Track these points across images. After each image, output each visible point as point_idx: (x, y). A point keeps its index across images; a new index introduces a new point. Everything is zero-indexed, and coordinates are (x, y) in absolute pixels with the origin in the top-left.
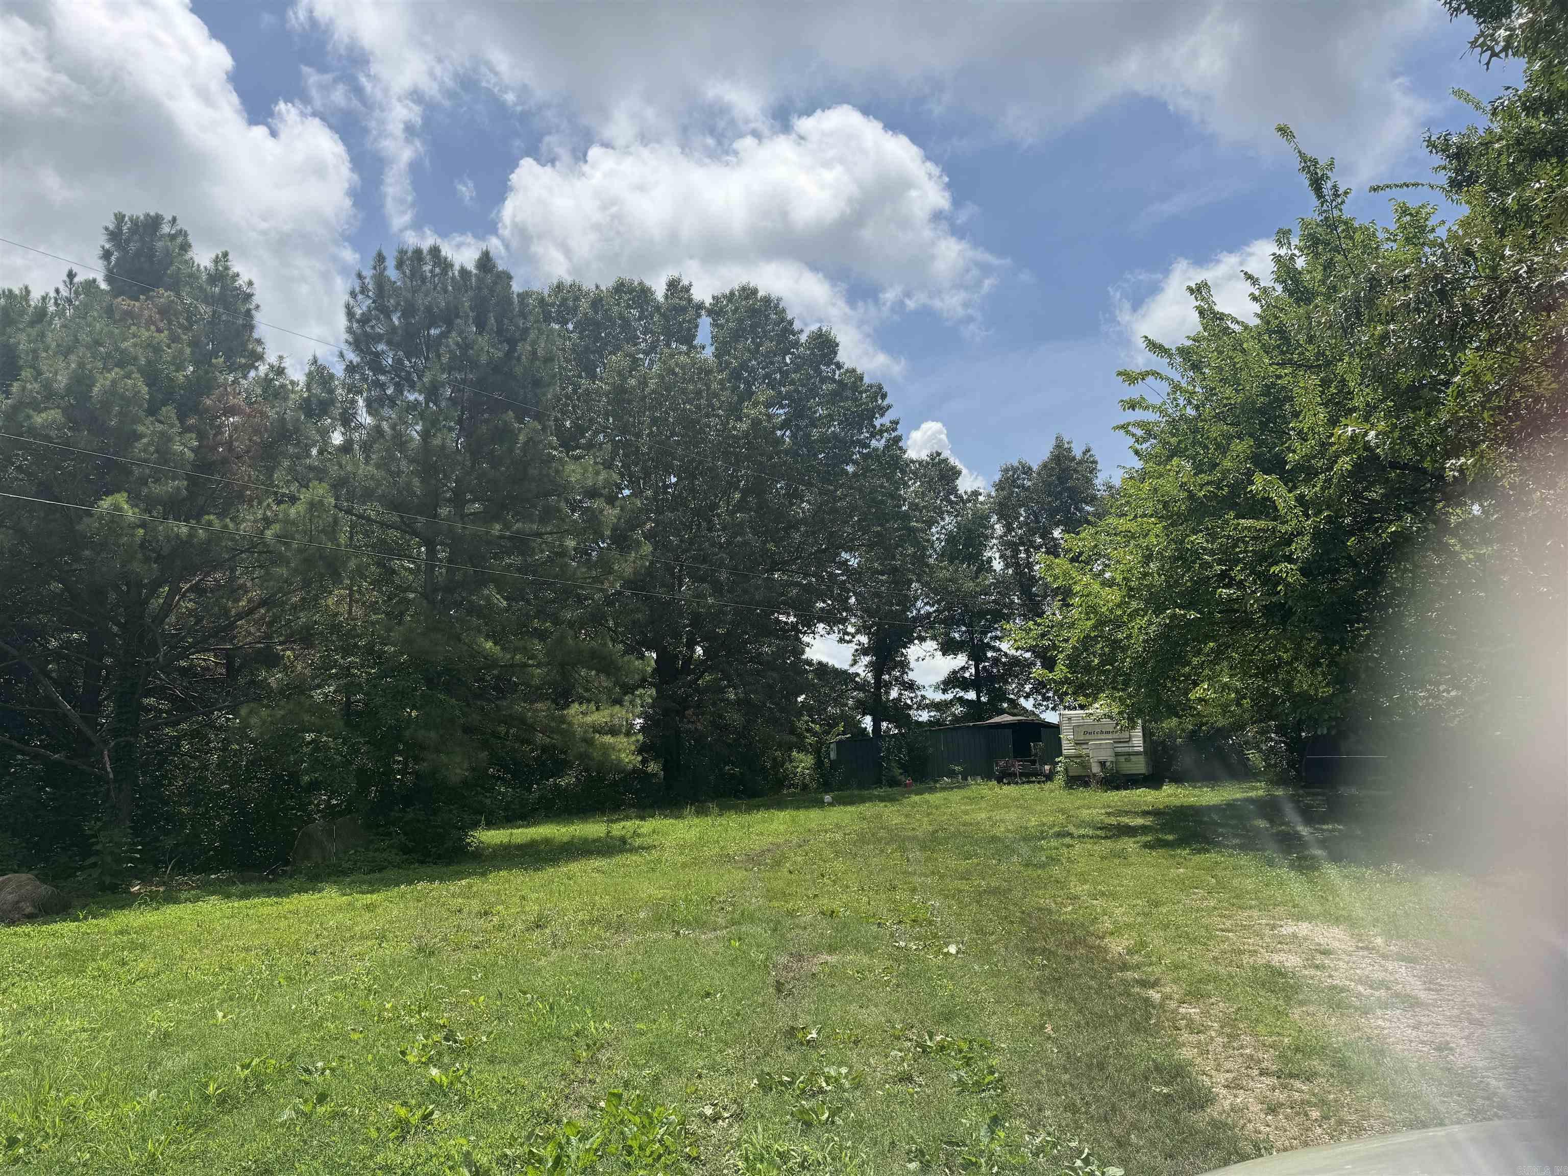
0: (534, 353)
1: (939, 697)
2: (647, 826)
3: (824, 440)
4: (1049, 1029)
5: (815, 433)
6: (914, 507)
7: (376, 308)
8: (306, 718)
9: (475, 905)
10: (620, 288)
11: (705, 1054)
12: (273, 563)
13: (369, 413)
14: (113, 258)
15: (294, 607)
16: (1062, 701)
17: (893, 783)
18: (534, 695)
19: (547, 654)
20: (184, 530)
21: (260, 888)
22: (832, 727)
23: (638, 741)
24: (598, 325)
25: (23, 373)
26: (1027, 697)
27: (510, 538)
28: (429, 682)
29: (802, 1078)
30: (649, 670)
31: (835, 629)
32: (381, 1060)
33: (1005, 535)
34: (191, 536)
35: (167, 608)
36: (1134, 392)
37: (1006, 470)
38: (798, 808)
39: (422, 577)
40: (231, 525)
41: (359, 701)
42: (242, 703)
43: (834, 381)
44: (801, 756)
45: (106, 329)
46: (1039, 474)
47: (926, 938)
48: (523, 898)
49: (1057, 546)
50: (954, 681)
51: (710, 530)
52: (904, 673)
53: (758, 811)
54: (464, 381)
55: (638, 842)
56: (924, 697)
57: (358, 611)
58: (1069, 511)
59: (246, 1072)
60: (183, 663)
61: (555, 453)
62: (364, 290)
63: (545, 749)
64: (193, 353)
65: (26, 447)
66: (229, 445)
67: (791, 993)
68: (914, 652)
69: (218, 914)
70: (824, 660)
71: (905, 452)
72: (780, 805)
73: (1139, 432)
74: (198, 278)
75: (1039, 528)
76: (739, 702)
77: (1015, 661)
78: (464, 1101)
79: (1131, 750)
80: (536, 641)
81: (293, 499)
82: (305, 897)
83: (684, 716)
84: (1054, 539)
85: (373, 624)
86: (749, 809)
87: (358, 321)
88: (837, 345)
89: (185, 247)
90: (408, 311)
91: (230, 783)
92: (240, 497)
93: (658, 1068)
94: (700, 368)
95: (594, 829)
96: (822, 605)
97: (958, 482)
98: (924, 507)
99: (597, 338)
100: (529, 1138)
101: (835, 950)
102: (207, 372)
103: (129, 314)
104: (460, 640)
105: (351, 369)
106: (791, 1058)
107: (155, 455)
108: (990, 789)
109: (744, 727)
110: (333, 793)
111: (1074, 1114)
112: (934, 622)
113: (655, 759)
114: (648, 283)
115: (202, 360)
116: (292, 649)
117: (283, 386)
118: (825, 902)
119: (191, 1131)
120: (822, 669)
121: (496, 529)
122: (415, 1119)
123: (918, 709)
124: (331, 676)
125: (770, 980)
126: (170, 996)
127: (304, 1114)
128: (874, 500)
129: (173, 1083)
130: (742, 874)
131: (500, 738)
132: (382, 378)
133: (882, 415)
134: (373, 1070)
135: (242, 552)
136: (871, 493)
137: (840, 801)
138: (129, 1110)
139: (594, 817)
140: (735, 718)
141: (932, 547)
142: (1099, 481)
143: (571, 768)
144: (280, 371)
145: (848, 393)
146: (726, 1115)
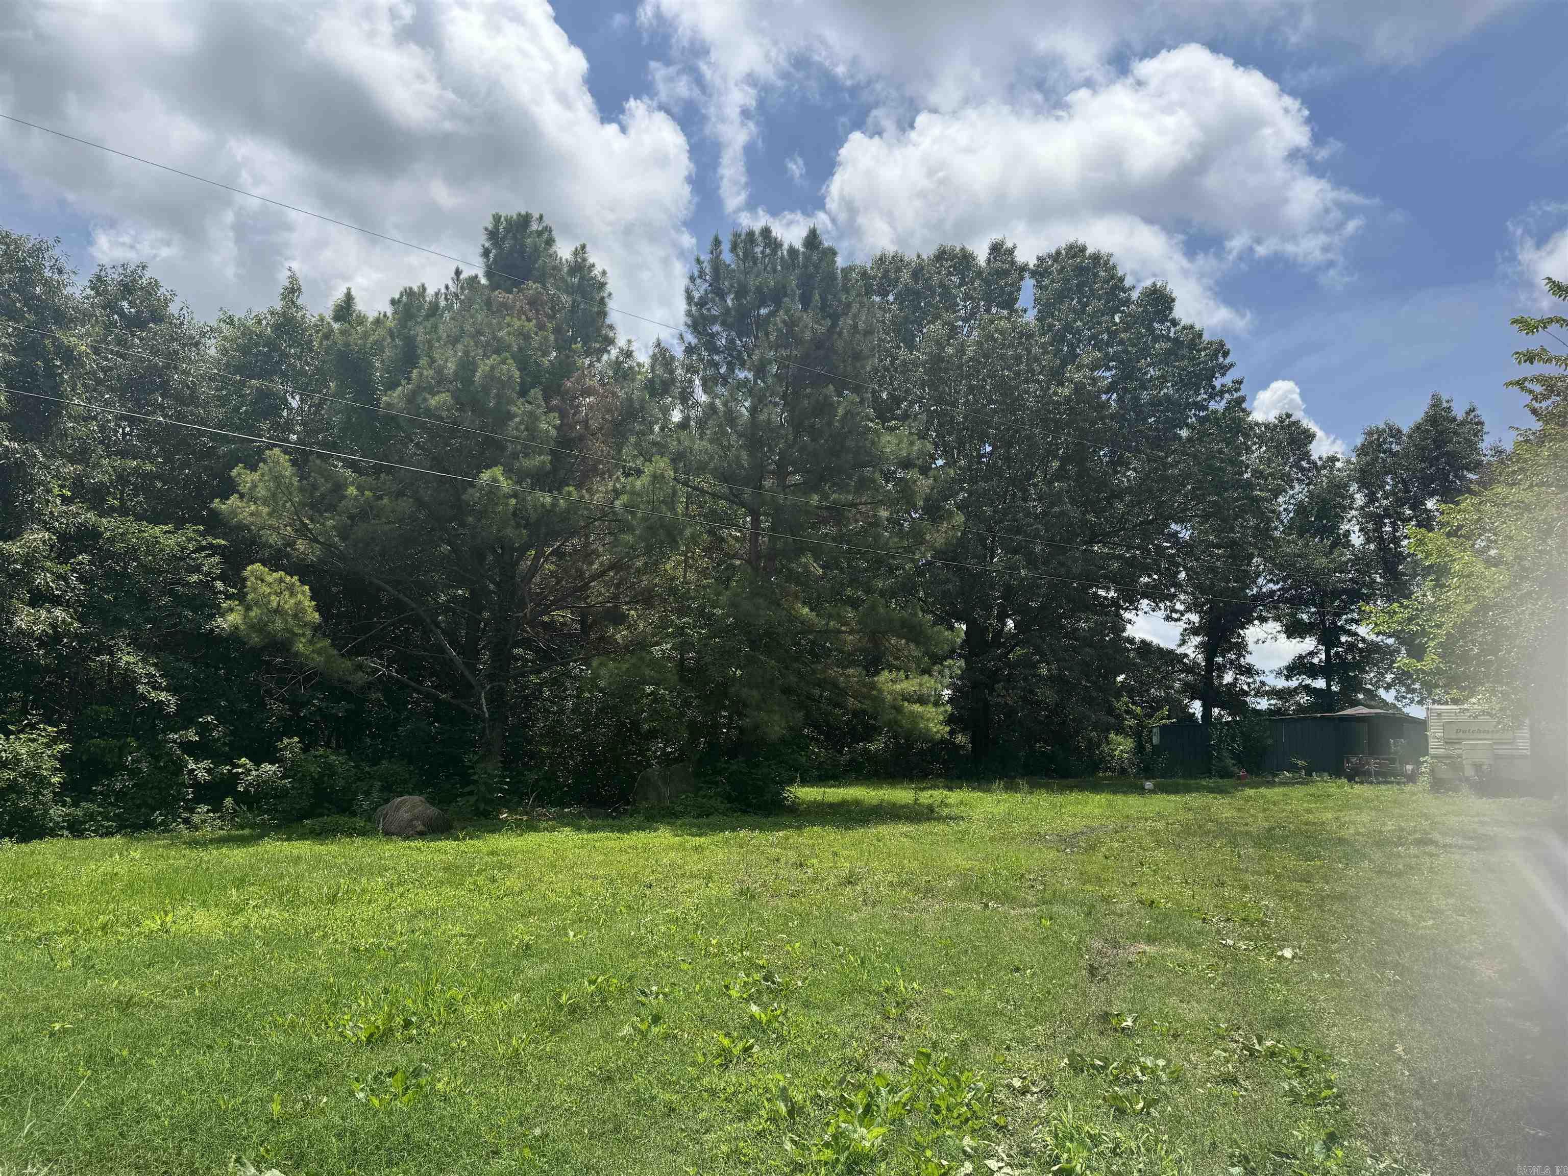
0: (855, 326)
1: (1281, 683)
2: (954, 797)
3: (1155, 403)
4: (1399, 1049)
5: (1145, 396)
6: (1258, 474)
7: (712, 292)
8: (647, 672)
9: (792, 856)
10: (942, 255)
11: (1013, 1027)
12: (622, 531)
13: (705, 391)
14: (491, 255)
15: (638, 571)
16: (1430, 693)
17: (1225, 774)
18: (847, 661)
19: (859, 622)
20: (548, 500)
21: (605, 823)
22: (1155, 710)
23: (946, 711)
24: (918, 295)
25: (421, 362)
26: (1388, 688)
27: (827, 508)
28: (753, 644)
29: (1115, 1064)
30: (959, 641)
31: (1162, 606)
32: (707, 991)
33: (1367, 505)
34: (554, 505)
35: (534, 569)
36: (1533, 342)
37: (1370, 433)
38: (1115, 792)
39: (747, 544)
40: (587, 496)
41: (691, 659)
42: (594, 656)
43: (1168, 339)
44: (1120, 739)
45: (486, 321)
46: (1410, 437)
47: (1257, 939)
48: (835, 854)
49: (1430, 518)
50: (1299, 666)
51: (1025, 500)
52: (1240, 655)
53: (1071, 791)
54: (788, 358)
55: (945, 812)
56: (1263, 683)
57: (692, 576)
58: (1447, 479)
59: (593, 987)
60: (546, 619)
61: (871, 425)
62: (702, 274)
63: (855, 714)
64: (556, 340)
65: (422, 426)
66: (585, 423)
67: (1104, 978)
68: (1252, 633)
69: (571, 844)
70: (1148, 638)
71: (1249, 414)
72: (1097, 788)
73: (1538, 388)
74: (560, 270)
75: (1408, 499)
76: (1051, 678)
77: (1373, 648)
78: (782, 1040)
79: (1514, 752)
80: (850, 609)
81: (639, 472)
82: (642, 834)
83: (993, 690)
84: (1427, 511)
85: (704, 587)
86: (1062, 789)
87: (696, 305)
88: (1173, 300)
89: (550, 242)
90: (741, 293)
91: (583, 728)
92: (594, 469)
93: (965, 1035)
94: (1021, 333)
95: (902, 795)
96: (1147, 580)
97: (1311, 446)
98: (1270, 474)
99: (917, 308)
100: (841, 1082)
101: (1154, 941)
102: (568, 357)
103: (504, 305)
104: (779, 605)
105: (689, 350)
106: (1105, 1043)
107: (525, 433)
108: (1338, 787)
109: (1057, 705)
110: (667, 741)
111: (1427, 1143)
112: (1278, 602)
113: (963, 731)
114: (969, 248)
115: (563, 346)
116: (636, 610)
117: (631, 368)
118: (1143, 891)
119: (547, 1033)
120: (1145, 648)
121: (815, 499)
122: (736, 1051)
123: (1256, 696)
124: (668, 635)
125: (1083, 963)
126: (531, 913)
127: (640, 1031)
128: (1210, 467)
129: (533, 989)
130: (1052, 855)
131: (814, 700)
132: (716, 358)
133: (1223, 375)
134: (700, 999)
135: (595, 520)
136: (1207, 459)
137: (1161, 789)
138: (499, 1009)
139: (902, 783)
140: (1047, 695)
141: (1278, 518)
142: (1485, 444)
143: (880, 734)
144: (629, 354)
145: (1185, 352)
146: (1035, 1090)
